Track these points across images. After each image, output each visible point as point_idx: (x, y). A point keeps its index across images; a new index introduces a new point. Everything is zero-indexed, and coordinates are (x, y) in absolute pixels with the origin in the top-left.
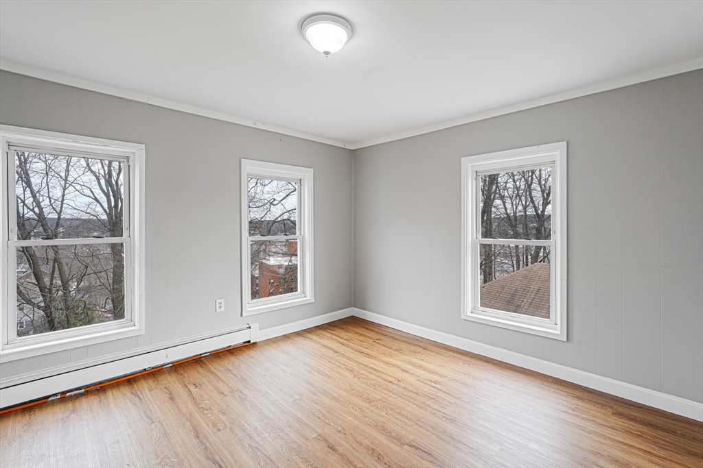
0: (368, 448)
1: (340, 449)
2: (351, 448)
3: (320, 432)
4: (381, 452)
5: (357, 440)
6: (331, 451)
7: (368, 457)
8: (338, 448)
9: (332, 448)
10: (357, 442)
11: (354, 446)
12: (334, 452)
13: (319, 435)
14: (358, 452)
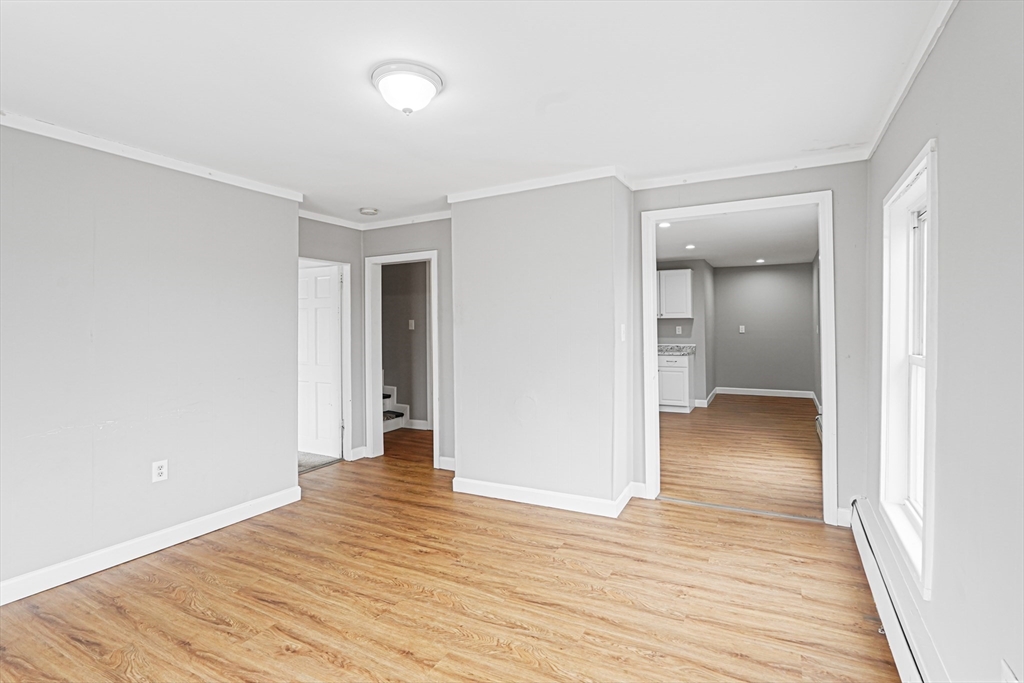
0: (350, 666)
1: (394, 655)
2: (377, 660)
3: (431, 672)
4: (330, 665)
5: (367, 675)
6: (407, 650)
7: (351, 654)
8: (398, 656)
9: (407, 654)
10: (367, 671)
11: (373, 665)
12: (403, 649)
13: (433, 666)
14: (367, 658)
